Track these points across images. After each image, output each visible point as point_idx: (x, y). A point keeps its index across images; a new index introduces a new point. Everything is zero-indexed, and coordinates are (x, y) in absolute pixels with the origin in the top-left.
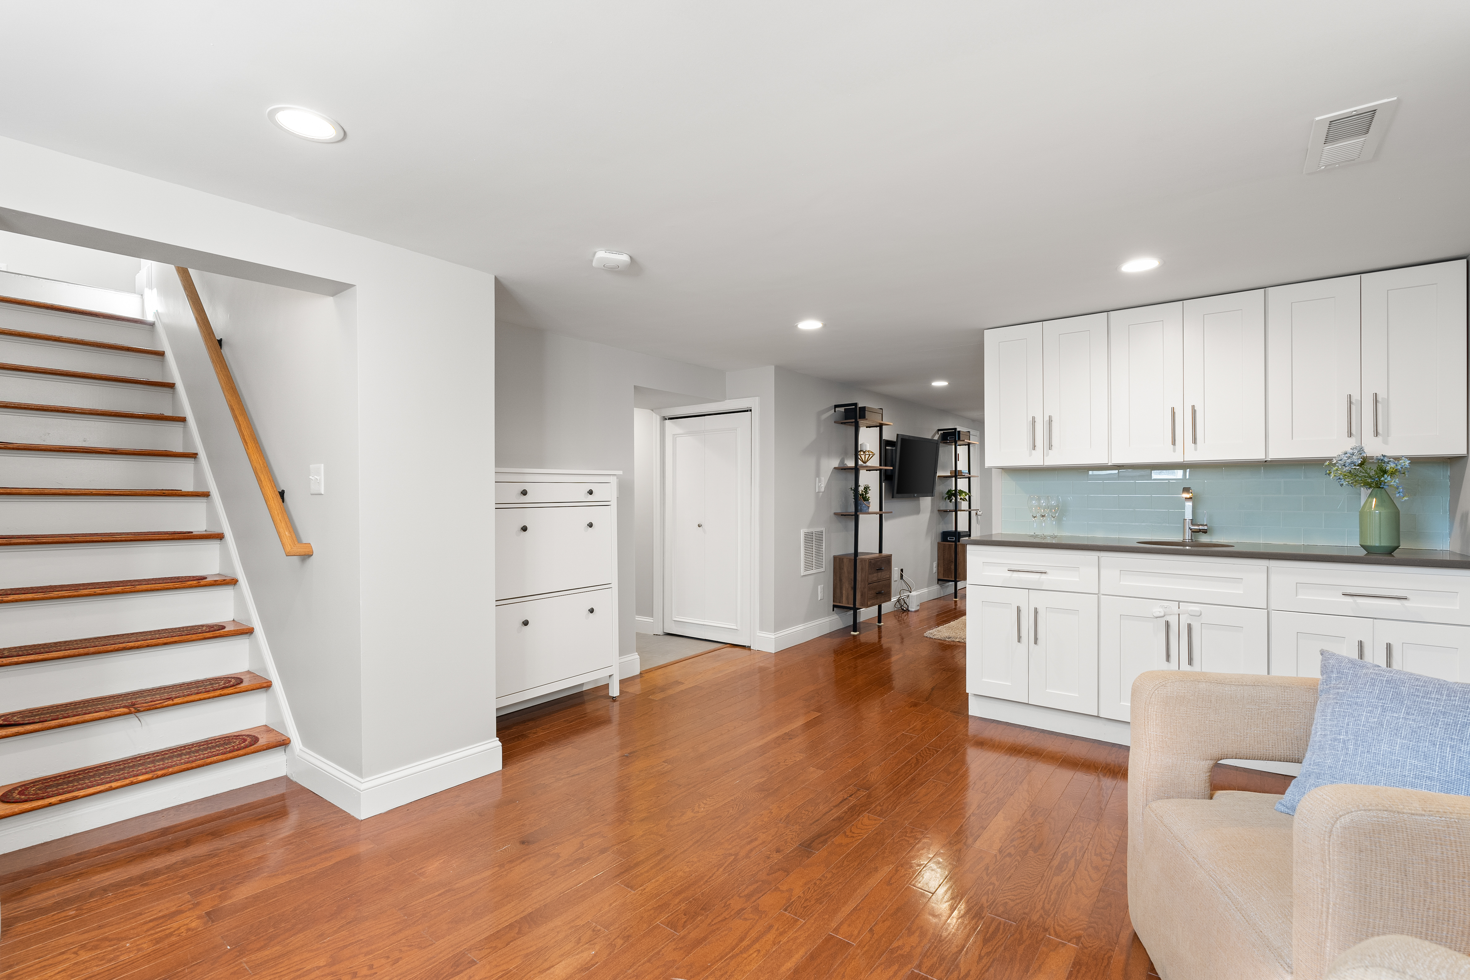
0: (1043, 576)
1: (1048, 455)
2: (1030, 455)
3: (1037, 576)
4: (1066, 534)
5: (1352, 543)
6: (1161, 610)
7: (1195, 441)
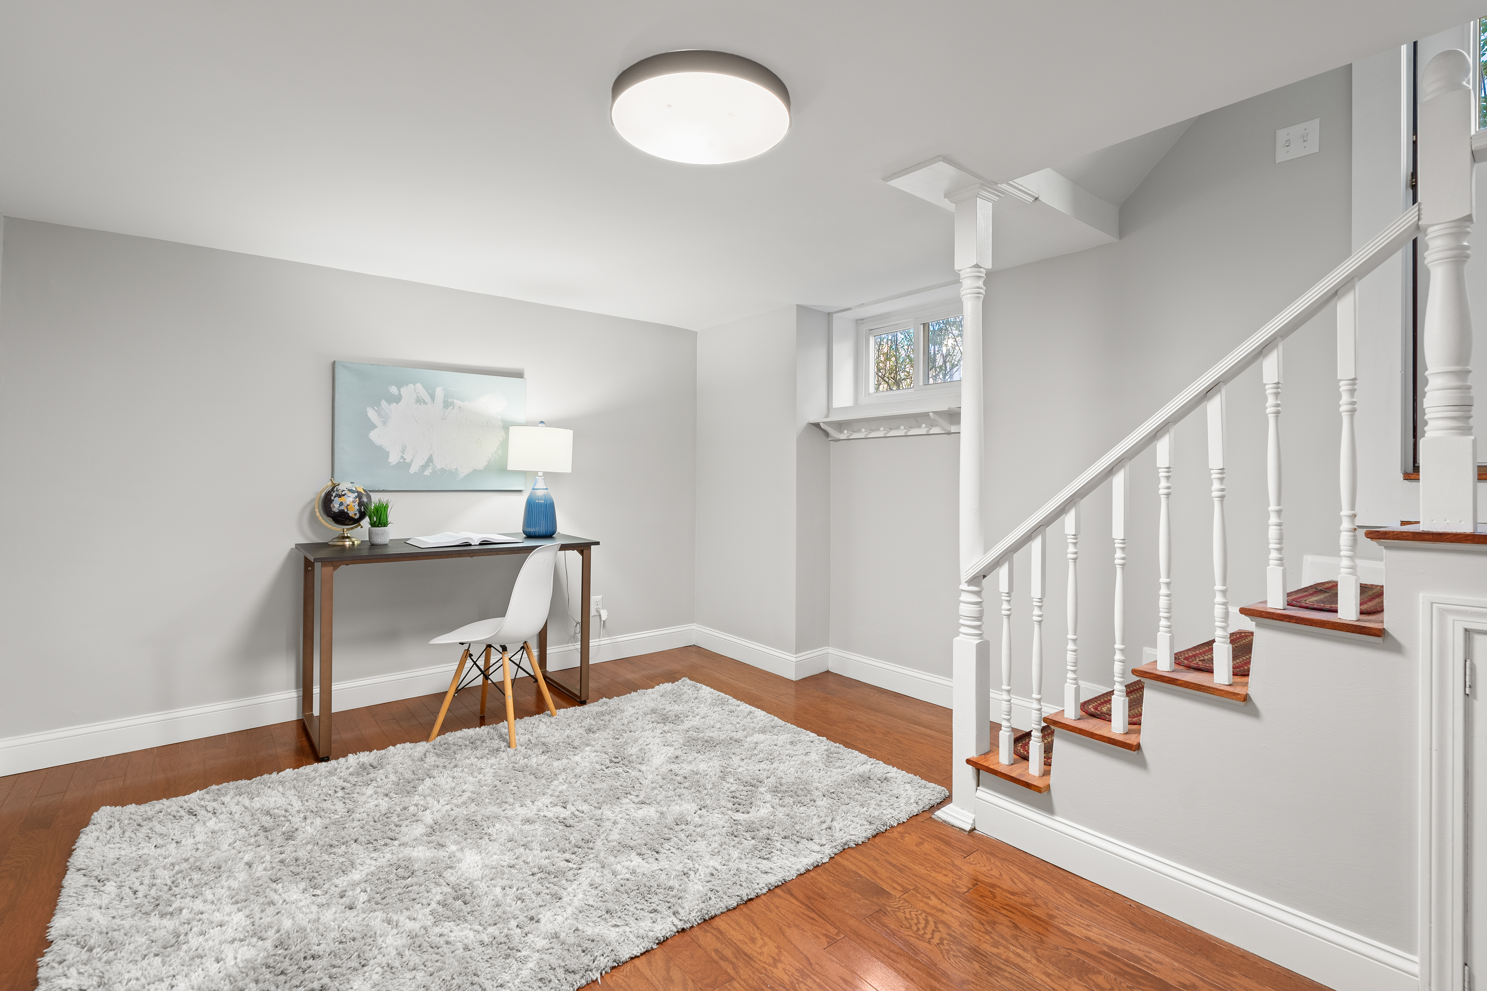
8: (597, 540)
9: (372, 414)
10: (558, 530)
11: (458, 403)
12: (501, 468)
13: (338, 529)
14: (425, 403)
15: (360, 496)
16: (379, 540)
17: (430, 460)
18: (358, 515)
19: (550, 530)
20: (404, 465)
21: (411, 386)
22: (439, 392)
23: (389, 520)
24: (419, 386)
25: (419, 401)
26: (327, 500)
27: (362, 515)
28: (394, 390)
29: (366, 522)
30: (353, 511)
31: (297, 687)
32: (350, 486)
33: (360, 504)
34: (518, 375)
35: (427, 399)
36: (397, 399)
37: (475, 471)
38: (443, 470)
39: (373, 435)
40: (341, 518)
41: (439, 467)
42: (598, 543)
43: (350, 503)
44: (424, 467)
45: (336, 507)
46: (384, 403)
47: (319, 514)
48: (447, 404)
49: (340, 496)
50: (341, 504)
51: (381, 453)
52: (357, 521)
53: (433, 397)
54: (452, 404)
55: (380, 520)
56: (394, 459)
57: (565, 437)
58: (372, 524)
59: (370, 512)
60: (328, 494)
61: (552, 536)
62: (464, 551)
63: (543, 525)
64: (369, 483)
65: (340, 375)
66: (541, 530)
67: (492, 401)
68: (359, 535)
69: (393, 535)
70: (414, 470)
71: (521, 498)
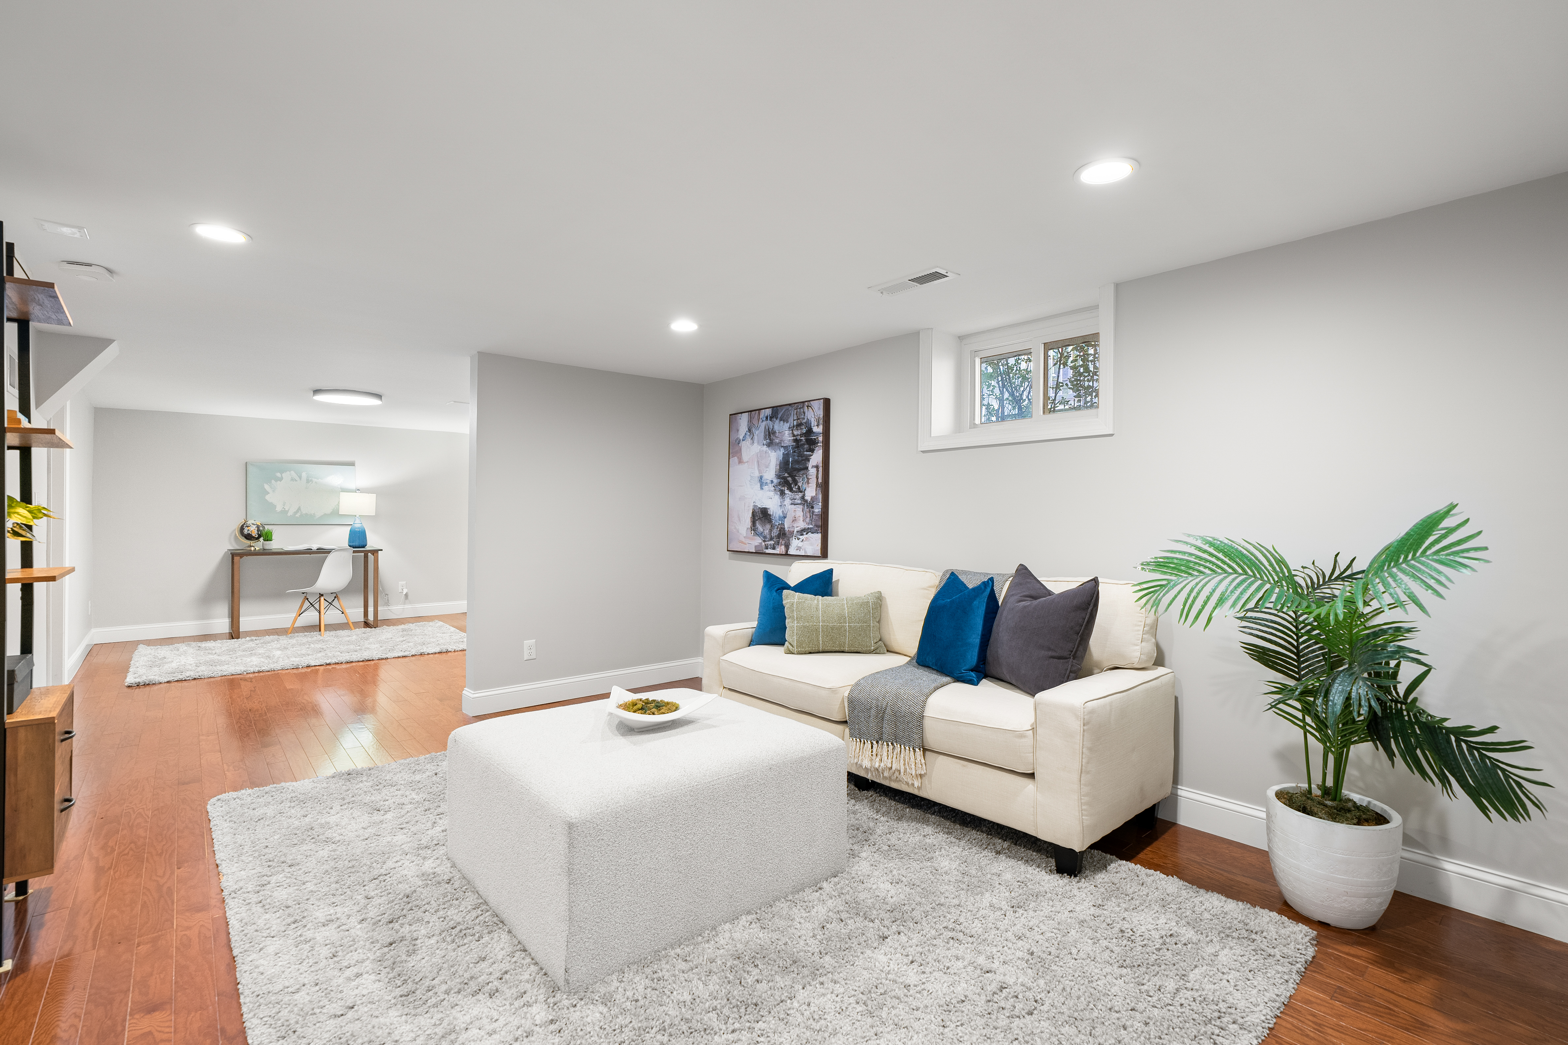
8: (380, 548)
9: (266, 487)
11: (314, 480)
12: (336, 513)
13: (248, 542)
14: (296, 481)
15: (258, 527)
16: (267, 547)
17: (299, 509)
18: (257, 536)
19: (362, 544)
20: (284, 512)
21: (288, 472)
22: (304, 475)
23: (273, 538)
24: (292, 472)
25: (293, 480)
26: (242, 528)
27: (260, 536)
28: (278, 475)
29: (261, 539)
30: (255, 534)
32: (253, 522)
33: (258, 530)
34: (352, 464)
35: (297, 478)
36: (281, 479)
37: (325, 514)
38: (306, 514)
39: (267, 497)
40: (249, 537)
41: (304, 512)
42: (380, 550)
43: (253, 531)
44: (296, 513)
45: (246, 532)
46: (273, 481)
47: (238, 534)
48: (308, 481)
49: (248, 527)
50: (248, 530)
51: (272, 506)
52: (258, 538)
53: (300, 478)
54: (311, 480)
55: (268, 538)
56: (279, 509)
57: (372, 497)
58: (264, 540)
59: (263, 535)
60: (243, 526)
61: (364, 547)
62: (309, 551)
63: (358, 542)
64: (264, 521)
65: (250, 468)
66: (357, 544)
67: (335, 478)
68: (258, 545)
69: (275, 545)
70: (289, 514)
71: (349, 528)
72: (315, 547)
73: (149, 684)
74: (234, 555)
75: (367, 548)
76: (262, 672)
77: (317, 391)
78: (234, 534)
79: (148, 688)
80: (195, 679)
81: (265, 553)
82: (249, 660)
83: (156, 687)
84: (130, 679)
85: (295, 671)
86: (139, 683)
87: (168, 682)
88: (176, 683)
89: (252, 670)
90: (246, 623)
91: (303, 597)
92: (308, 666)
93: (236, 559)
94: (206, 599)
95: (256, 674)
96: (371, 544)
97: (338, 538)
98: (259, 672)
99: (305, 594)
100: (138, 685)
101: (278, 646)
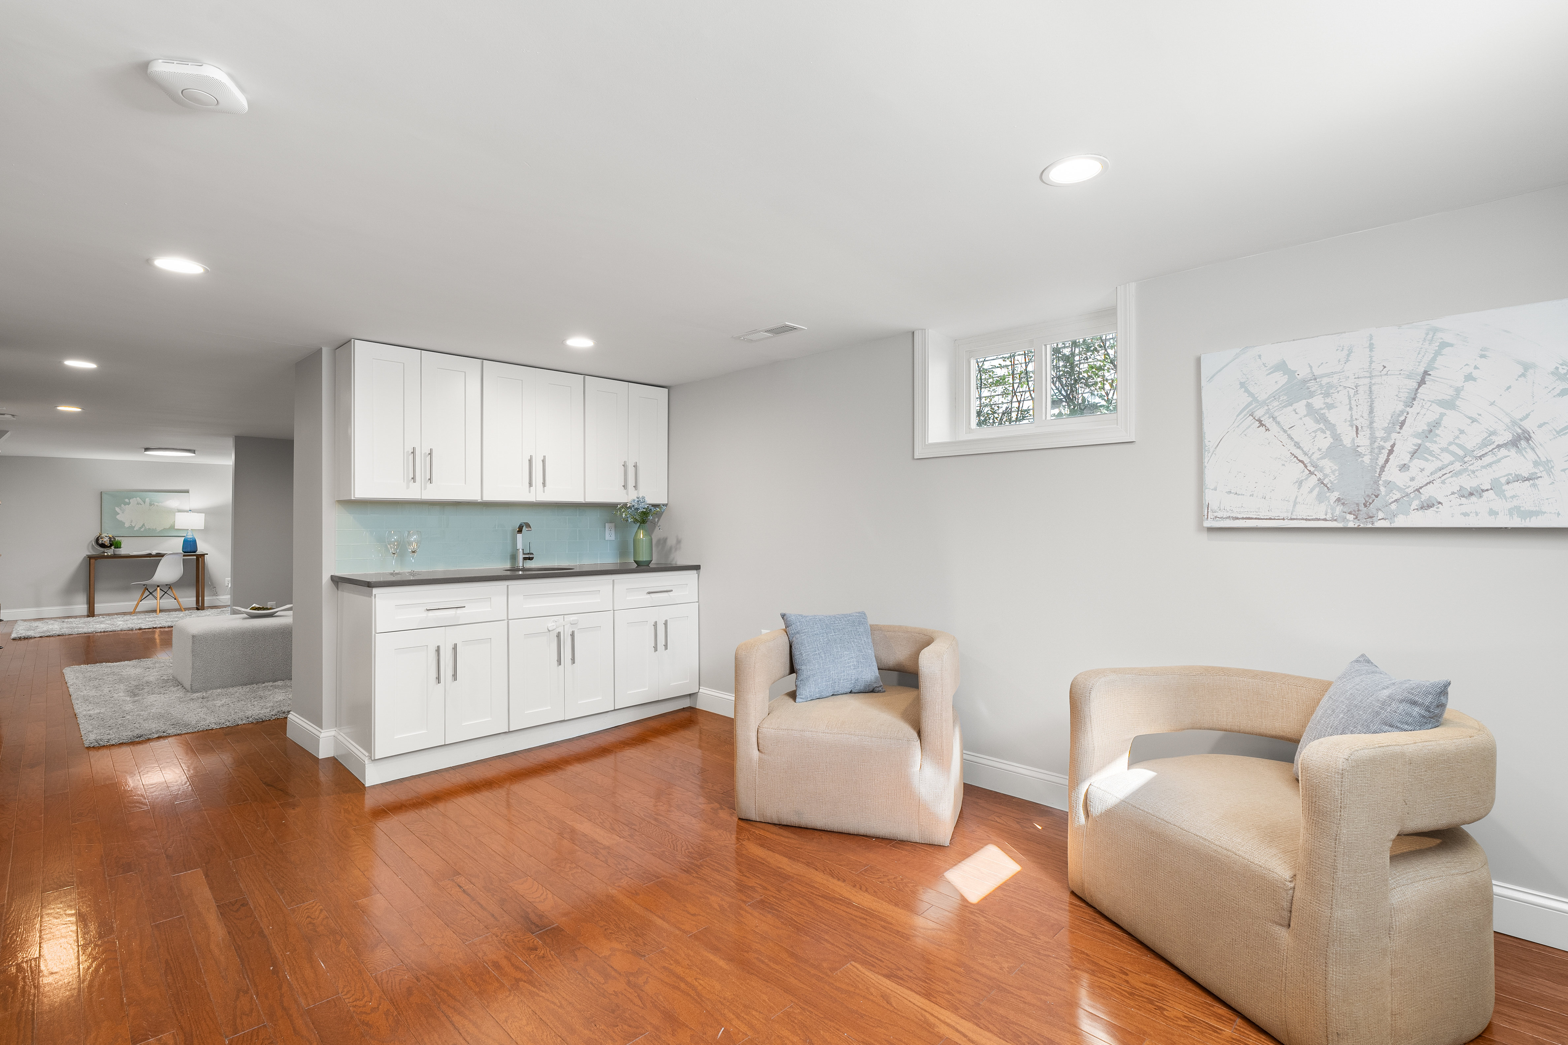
0: (459, 611)
1: (425, 489)
2: (408, 487)
3: (452, 612)
4: (405, 570)
5: (609, 559)
6: (553, 624)
7: (544, 484)
8: (207, 553)
9: (117, 509)
10: (198, 550)
11: (156, 503)
12: (172, 527)
13: (102, 549)
14: (141, 504)
15: (110, 538)
16: (117, 553)
17: (144, 525)
18: (109, 545)
19: (192, 550)
20: (132, 527)
21: (135, 499)
22: (147, 500)
23: (122, 546)
24: (138, 498)
25: (138, 504)
26: (97, 540)
27: (111, 545)
28: (127, 500)
29: (113, 547)
30: (107, 543)
31: (87, 604)
32: (106, 535)
33: (110, 541)
34: (187, 492)
35: (142, 503)
36: (129, 504)
37: (163, 529)
38: (149, 529)
39: (118, 517)
40: (103, 546)
41: (147, 528)
42: (207, 554)
43: (106, 541)
44: (141, 528)
45: (100, 542)
46: (123, 505)
47: (94, 544)
48: (151, 505)
49: (102, 538)
50: (102, 541)
51: (122, 524)
52: (110, 547)
53: (144, 502)
54: (153, 504)
55: (118, 545)
56: (127, 525)
57: (202, 516)
58: (115, 548)
59: (114, 544)
60: (98, 538)
61: (195, 552)
62: (150, 555)
63: (190, 548)
64: (115, 534)
65: (104, 496)
66: (189, 550)
67: (173, 502)
68: (110, 552)
69: (123, 551)
70: (135, 529)
71: (183, 538)
72: (154, 553)
73: (27, 638)
74: (90, 558)
75: (198, 553)
76: (107, 632)
77: (147, 449)
78: (91, 545)
79: (26, 641)
80: (59, 635)
81: (115, 556)
82: (98, 626)
83: (32, 640)
84: (14, 635)
85: (130, 632)
86: (21, 637)
87: (40, 637)
88: (46, 638)
89: (99, 631)
90: (99, 607)
91: (144, 588)
92: (140, 629)
93: (92, 561)
94: (69, 591)
95: (103, 633)
96: (201, 549)
97: (176, 545)
98: (104, 632)
99: (146, 586)
100: (20, 639)
101: (122, 620)
